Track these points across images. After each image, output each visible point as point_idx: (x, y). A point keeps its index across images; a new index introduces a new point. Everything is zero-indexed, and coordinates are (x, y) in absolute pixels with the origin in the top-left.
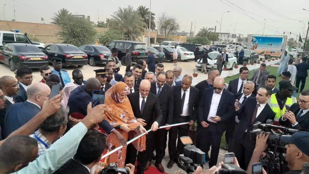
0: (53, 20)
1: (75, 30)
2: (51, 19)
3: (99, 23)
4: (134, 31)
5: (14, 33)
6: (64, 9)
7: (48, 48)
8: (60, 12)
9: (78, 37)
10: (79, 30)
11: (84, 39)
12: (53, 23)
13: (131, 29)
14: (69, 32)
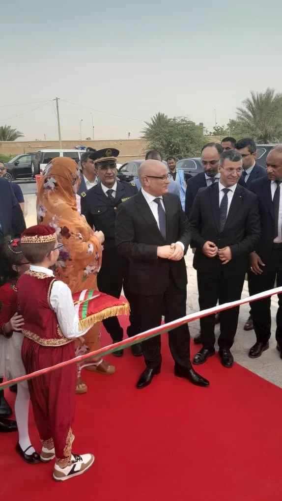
0: (142, 133)
1: (173, 140)
2: (141, 132)
3: (215, 130)
4: (277, 132)
5: (79, 151)
6: (159, 114)
7: (124, 168)
8: (154, 120)
9: (178, 151)
10: (178, 140)
11: (188, 154)
12: (143, 137)
13: (271, 129)
14: (163, 145)
